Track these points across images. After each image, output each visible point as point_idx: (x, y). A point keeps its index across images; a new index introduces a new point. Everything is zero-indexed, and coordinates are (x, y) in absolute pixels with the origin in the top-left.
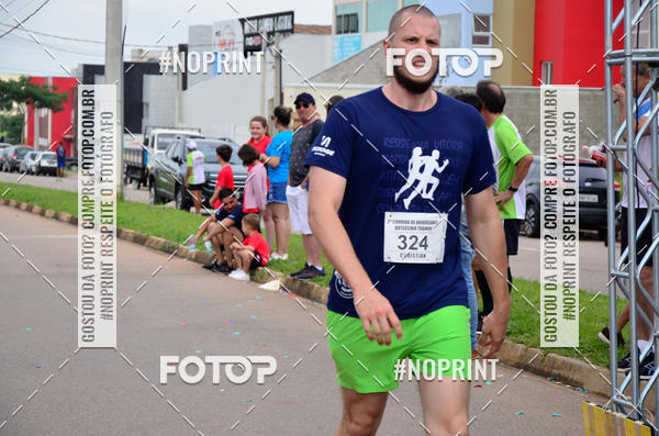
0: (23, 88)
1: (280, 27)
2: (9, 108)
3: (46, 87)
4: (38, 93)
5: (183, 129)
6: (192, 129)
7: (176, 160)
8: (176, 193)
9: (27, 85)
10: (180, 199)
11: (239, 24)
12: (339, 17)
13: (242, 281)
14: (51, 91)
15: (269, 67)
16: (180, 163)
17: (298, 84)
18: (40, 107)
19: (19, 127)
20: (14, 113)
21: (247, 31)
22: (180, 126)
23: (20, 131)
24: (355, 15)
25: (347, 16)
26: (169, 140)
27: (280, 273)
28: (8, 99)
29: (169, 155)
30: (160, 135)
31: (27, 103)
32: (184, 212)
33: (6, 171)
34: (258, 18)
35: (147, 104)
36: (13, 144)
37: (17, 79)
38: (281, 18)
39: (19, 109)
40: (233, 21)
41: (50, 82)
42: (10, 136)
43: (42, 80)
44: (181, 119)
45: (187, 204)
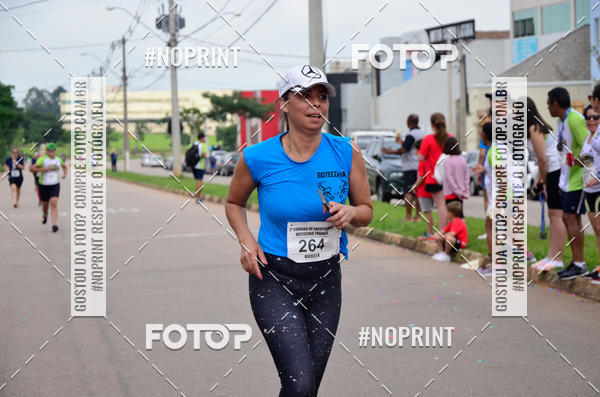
0: (235, 101)
1: (462, 35)
2: (224, 119)
3: (255, 99)
4: (249, 105)
5: (379, 130)
6: (387, 130)
7: (376, 157)
8: (377, 187)
9: (239, 98)
10: (381, 192)
11: (425, 34)
12: (516, 23)
13: (443, 262)
14: (259, 102)
15: (455, 71)
16: (380, 160)
17: (482, 85)
18: (251, 117)
19: (232, 136)
20: (228, 124)
21: (433, 38)
22: (376, 127)
23: (235, 140)
24: (531, 20)
25: (524, 21)
26: (367, 141)
27: (478, 254)
28: (222, 112)
29: (370, 154)
30: (359, 137)
31: (240, 114)
32: (385, 204)
33: (224, 175)
34: (443, 27)
35: (346, 110)
36: (228, 151)
37: (230, 94)
38: (463, 26)
39: (232, 121)
40: (419, 32)
41: (259, 95)
42: (225, 145)
43: (251, 94)
44: (376, 122)
45: (387, 198)
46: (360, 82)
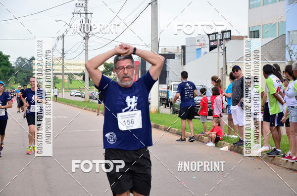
1: (225, 37)
11: (207, 36)
12: (251, 32)
13: (212, 147)
15: (221, 54)
17: (234, 61)
21: (211, 39)
25: (254, 32)
27: (228, 143)
30: (174, 85)
34: (215, 33)
35: (169, 72)
38: (225, 33)
40: (204, 35)
46: (176, 58)
